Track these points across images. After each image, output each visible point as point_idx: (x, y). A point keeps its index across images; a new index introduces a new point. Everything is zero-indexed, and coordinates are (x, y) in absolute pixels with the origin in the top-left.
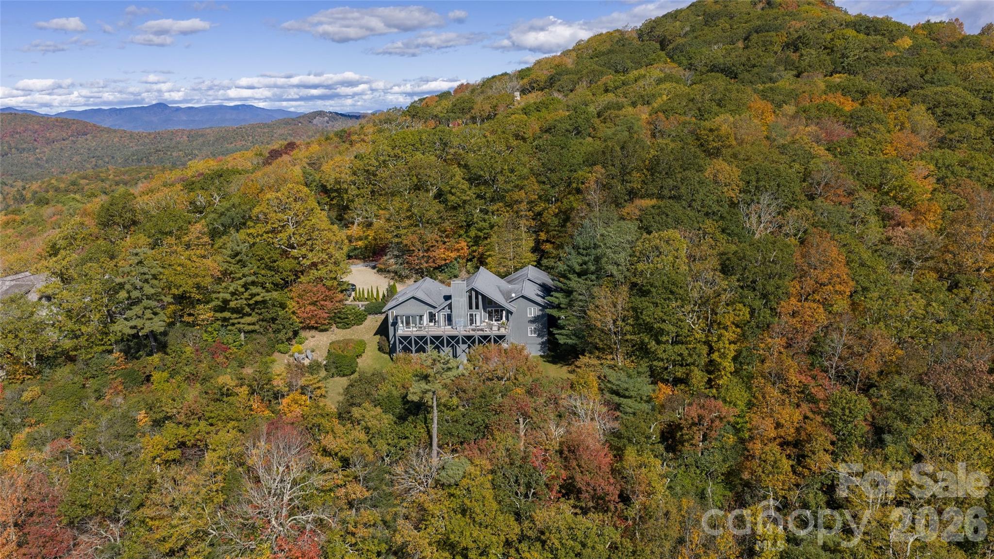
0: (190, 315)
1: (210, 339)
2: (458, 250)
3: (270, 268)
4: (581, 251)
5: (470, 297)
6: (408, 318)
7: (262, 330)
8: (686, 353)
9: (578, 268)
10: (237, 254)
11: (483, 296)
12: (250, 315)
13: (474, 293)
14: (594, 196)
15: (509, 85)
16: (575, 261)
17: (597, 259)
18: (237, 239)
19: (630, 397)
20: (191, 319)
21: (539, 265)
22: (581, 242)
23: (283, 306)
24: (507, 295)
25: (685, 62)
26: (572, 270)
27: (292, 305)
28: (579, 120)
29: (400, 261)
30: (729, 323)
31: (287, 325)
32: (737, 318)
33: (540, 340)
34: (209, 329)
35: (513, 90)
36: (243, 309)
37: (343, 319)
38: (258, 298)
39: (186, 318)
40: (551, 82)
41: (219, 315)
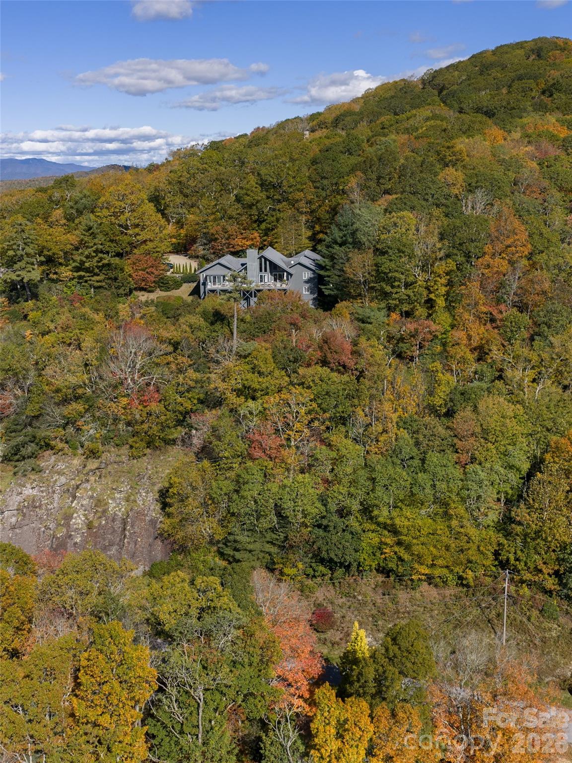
0: (56, 273)
1: (69, 292)
2: (252, 239)
3: (112, 241)
4: (342, 227)
5: (261, 264)
6: (215, 278)
7: (107, 286)
8: (412, 294)
9: (339, 240)
10: (90, 228)
11: (270, 261)
12: (98, 275)
13: (263, 260)
14: (356, 196)
15: (300, 126)
16: (337, 234)
17: (353, 233)
18: (88, 219)
19: (371, 323)
20: (55, 277)
21: (314, 250)
22: (342, 221)
23: (122, 270)
24: (288, 264)
25: (456, 106)
26: (336, 242)
27: (128, 269)
28: (351, 144)
29: (207, 247)
30: (441, 272)
31: (125, 283)
32: (447, 269)
33: (312, 296)
34: (69, 284)
35: (304, 130)
36: (93, 269)
37: (164, 284)
38: (105, 262)
39: (52, 276)
40: (336, 122)
41: (76, 274)
